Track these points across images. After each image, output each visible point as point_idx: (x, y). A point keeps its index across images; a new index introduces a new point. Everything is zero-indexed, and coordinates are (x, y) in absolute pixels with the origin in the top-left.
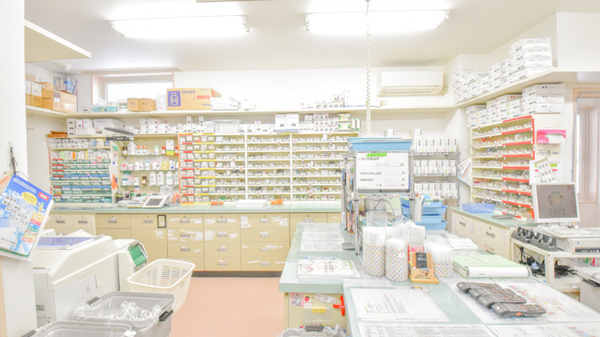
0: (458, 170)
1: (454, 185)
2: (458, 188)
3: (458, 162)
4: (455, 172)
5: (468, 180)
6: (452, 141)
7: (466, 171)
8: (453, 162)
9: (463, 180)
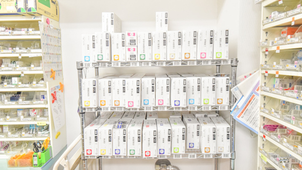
0: (233, 99)
1: (223, 128)
2: (231, 136)
3: (234, 80)
4: (226, 102)
5: (254, 121)
6: (219, 36)
7: (249, 102)
8: (222, 81)
9: (242, 120)
